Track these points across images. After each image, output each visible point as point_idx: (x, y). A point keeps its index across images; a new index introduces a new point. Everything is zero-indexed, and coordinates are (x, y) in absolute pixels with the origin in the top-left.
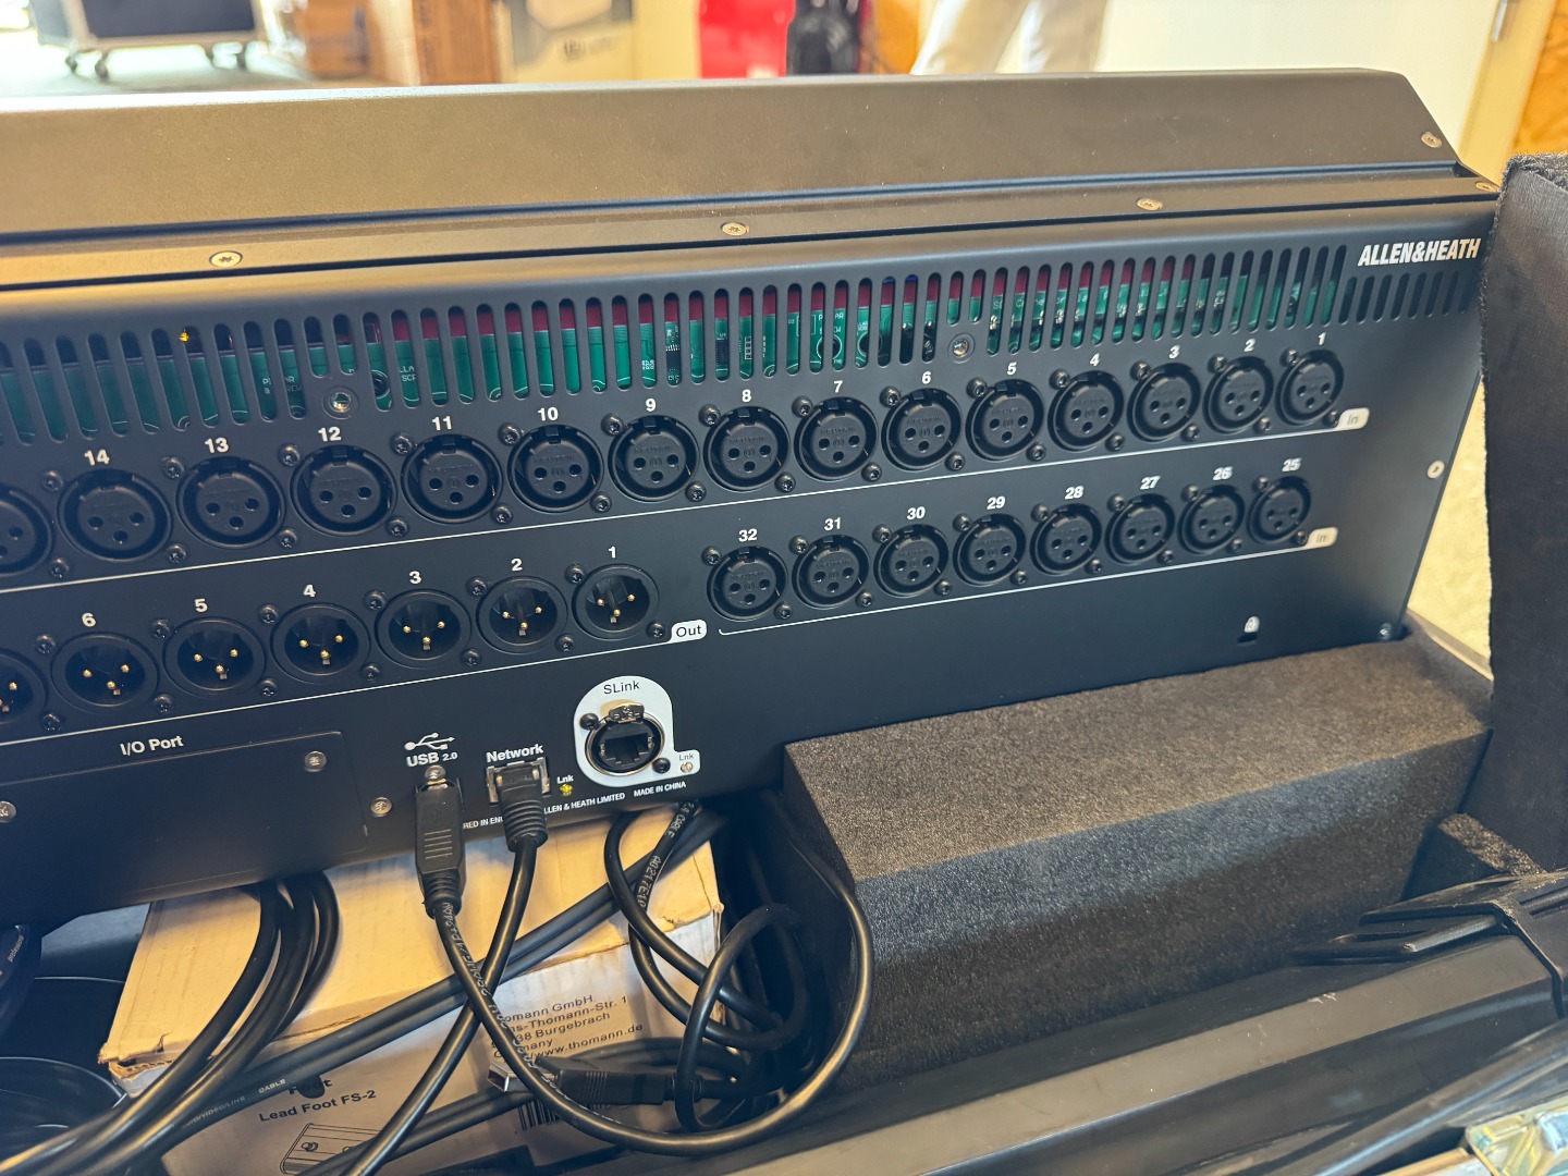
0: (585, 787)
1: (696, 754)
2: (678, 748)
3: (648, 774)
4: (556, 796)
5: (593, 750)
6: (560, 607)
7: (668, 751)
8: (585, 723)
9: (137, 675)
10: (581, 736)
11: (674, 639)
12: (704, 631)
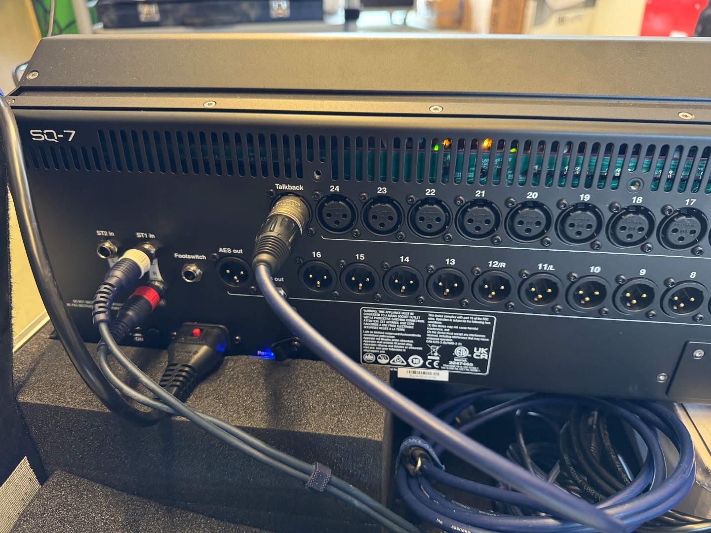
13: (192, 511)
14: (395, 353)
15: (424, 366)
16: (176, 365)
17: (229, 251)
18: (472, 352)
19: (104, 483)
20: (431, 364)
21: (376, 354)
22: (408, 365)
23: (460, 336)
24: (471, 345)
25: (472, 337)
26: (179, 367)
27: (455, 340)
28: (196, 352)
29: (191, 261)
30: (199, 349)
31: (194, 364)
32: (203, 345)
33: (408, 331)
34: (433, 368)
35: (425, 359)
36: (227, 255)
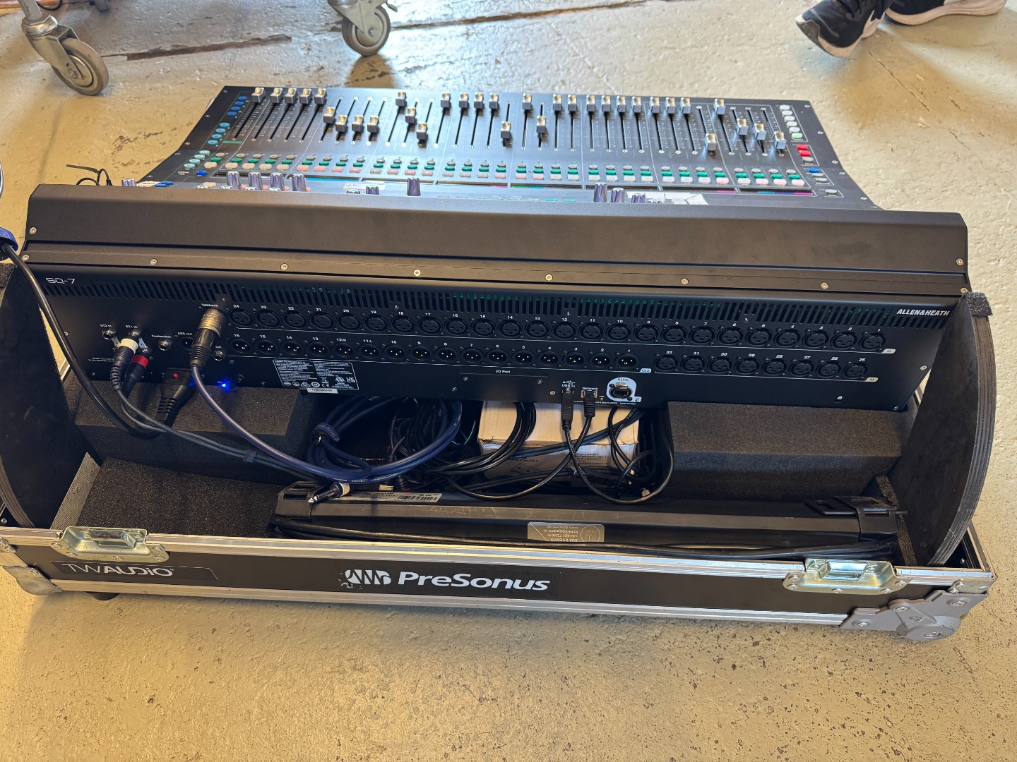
0: (607, 399)
1: (641, 398)
2: (635, 395)
3: (626, 400)
4: (598, 399)
5: (611, 393)
6: (611, 360)
7: (633, 395)
8: (610, 385)
9: (505, 357)
10: (609, 388)
11: (641, 372)
12: (650, 371)
13: (193, 473)
14: (302, 381)
15: (321, 387)
16: (166, 399)
17: (184, 333)
18: (345, 379)
19: (137, 462)
20: (325, 385)
21: (291, 382)
22: (312, 387)
23: (335, 372)
24: (344, 376)
25: (342, 372)
26: (168, 400)
27: (333, 374)
28: (177, 390)
29: (164, 339)
30: (178, 388)
31: (177, 397)
32: (180, 385)
33: (304, 370)
34: (327, 387)
35: (321, 384)
36: (183, 336)
